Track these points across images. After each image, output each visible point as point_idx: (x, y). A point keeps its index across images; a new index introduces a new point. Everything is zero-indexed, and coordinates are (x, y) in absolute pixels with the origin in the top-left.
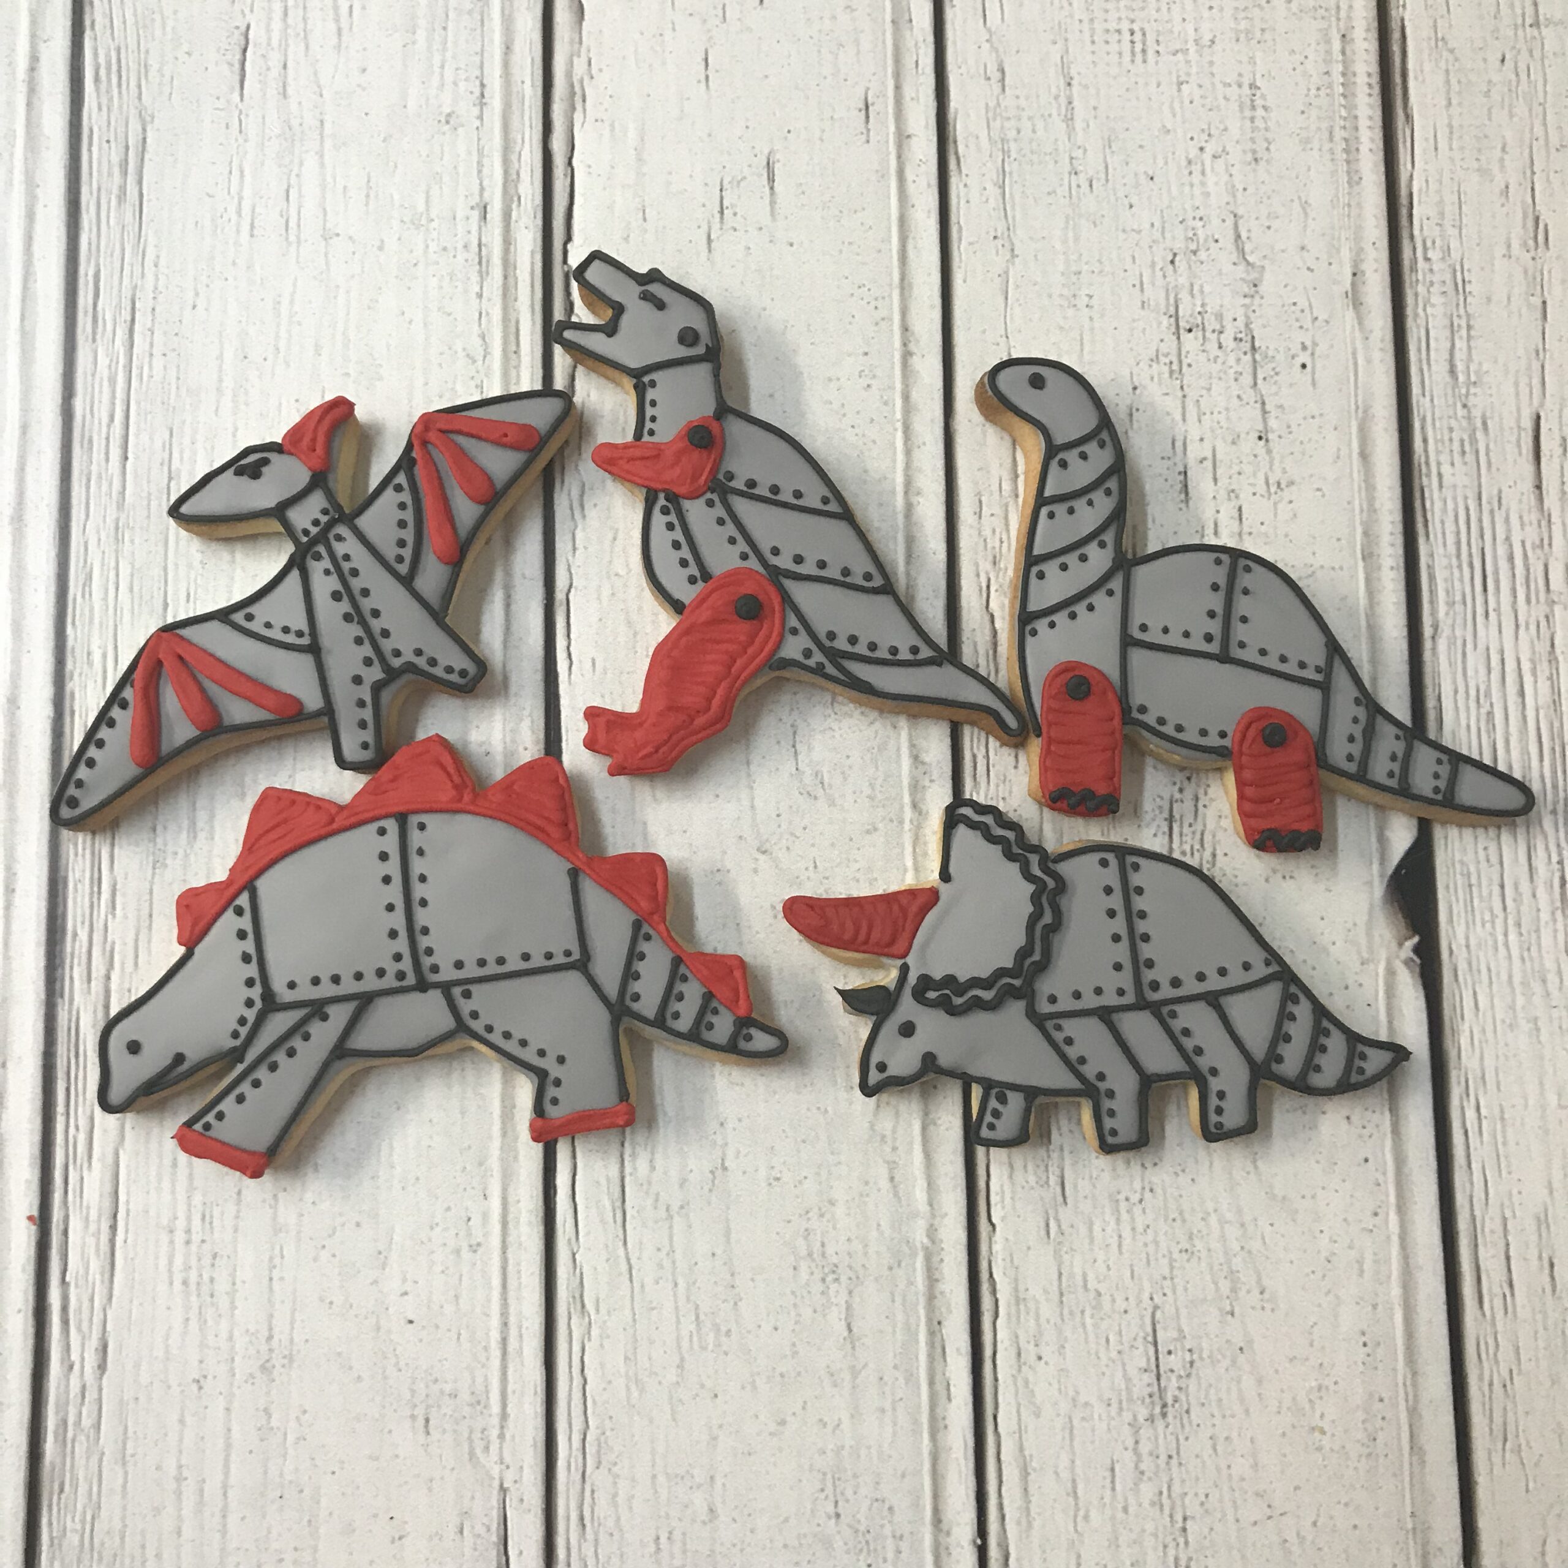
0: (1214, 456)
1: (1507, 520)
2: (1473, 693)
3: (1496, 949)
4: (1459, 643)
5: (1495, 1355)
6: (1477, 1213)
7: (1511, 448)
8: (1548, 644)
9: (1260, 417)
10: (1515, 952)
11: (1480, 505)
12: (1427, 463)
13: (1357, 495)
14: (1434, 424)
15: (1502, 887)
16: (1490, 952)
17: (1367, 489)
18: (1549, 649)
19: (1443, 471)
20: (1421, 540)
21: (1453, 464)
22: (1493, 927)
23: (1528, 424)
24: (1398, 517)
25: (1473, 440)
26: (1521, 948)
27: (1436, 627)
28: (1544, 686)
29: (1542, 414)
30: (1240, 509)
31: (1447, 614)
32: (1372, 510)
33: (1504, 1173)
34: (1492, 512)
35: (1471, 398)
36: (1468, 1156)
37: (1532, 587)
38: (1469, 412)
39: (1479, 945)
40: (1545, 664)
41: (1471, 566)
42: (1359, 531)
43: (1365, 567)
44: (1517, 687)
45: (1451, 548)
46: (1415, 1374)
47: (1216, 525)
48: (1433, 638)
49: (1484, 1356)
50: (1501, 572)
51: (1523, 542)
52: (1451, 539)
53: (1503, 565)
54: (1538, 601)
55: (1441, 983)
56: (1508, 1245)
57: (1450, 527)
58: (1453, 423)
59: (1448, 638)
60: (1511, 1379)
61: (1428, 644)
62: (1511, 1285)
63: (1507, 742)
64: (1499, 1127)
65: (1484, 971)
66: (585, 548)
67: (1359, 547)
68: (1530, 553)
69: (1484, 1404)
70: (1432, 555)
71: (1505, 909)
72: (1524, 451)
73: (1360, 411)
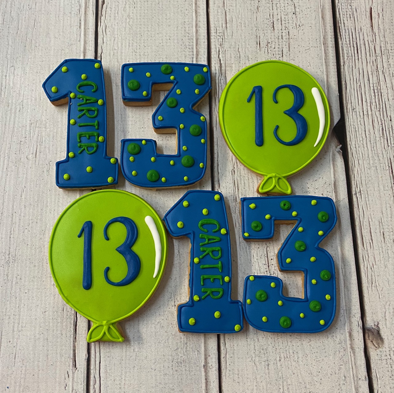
0: (281, 18)
1: (363, 35)
2: (355, 80)
3: (364, 147)
4: (351, 67)
5: (368, 260)
6: (361, 220)
7: (364, 17)
8: (376, 67)
9: (294, 8)
10: (370, 149)
11: (356, 31)
12: (340, 20)
13: (321, 28)
14: (342, 10)
15: (365, 131)
16: (362, 148)
17: (324, 26)
18: (376, 68)
19: (345, 22)
20: (339, 40)
21: (347, 20)
22: (363, 142)
23: (368, 10)
24: (333, 34)
25: (353, 14)
26: (371, 147)
27: (344, 63)
28: (375, 78)
29: (372, 7)
30: (289, 32)
31: (347, 59)
32: (325, 32)
33: (369, 209)
34: (359, 33)
35: (352, 4)
36: (358, 204)
37: (371, 52)
38: (352, 7)
39: (359, 147)
40: (375, 73)
41: (354, 47)
42: (322, 37)
43: (324, 47)
44: (368, 78)
45: (348, 42)
46: (345, 265)
47: (282, 36)
48: (344, 65)
49: (365, 260)
50: (362, 48)
51: (368, 41)
52: (348, 40)
53: (363, 46)
54: (373, 56)
55: (348, 157)
56: (370, 229)
57: (347, 37)
58: (347, 10)
59: (348, 65)
60: (373, 267)
61: (342, 67)
62: (372, 240)
63: (365, 93)
64: (367, 196)
65: (361, 154)
66: (106, 42)
67: (322, 42)
68: (370, 43)
69: (365, 274)
70: (343, 44)
71: (366, 137)
72: (367, 17)
73: (322, 7)
